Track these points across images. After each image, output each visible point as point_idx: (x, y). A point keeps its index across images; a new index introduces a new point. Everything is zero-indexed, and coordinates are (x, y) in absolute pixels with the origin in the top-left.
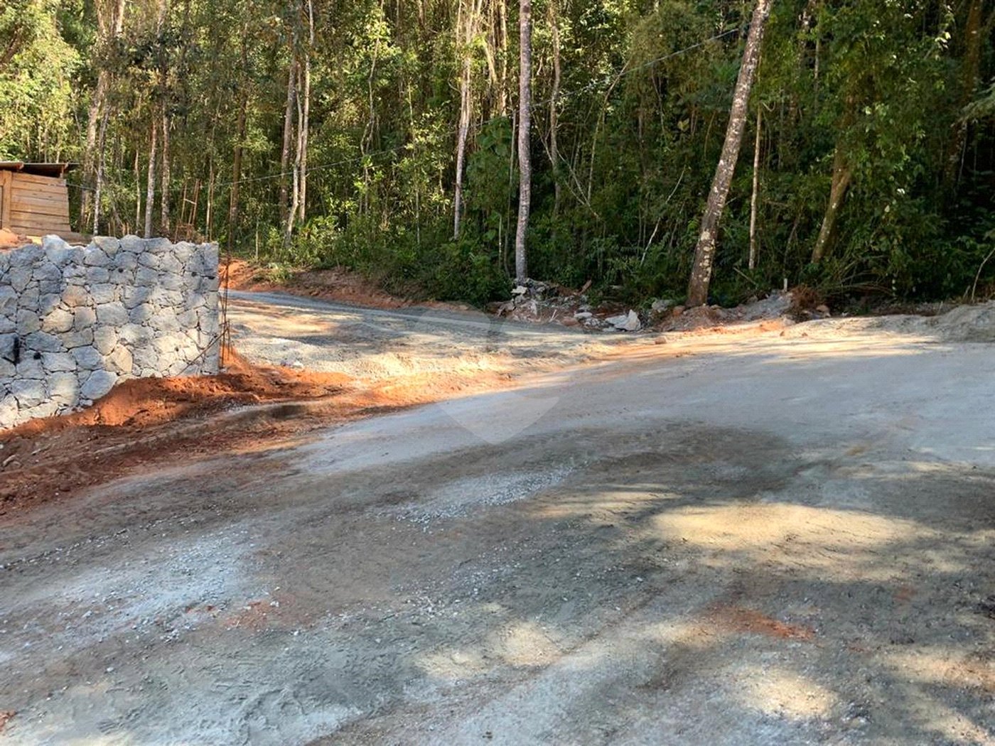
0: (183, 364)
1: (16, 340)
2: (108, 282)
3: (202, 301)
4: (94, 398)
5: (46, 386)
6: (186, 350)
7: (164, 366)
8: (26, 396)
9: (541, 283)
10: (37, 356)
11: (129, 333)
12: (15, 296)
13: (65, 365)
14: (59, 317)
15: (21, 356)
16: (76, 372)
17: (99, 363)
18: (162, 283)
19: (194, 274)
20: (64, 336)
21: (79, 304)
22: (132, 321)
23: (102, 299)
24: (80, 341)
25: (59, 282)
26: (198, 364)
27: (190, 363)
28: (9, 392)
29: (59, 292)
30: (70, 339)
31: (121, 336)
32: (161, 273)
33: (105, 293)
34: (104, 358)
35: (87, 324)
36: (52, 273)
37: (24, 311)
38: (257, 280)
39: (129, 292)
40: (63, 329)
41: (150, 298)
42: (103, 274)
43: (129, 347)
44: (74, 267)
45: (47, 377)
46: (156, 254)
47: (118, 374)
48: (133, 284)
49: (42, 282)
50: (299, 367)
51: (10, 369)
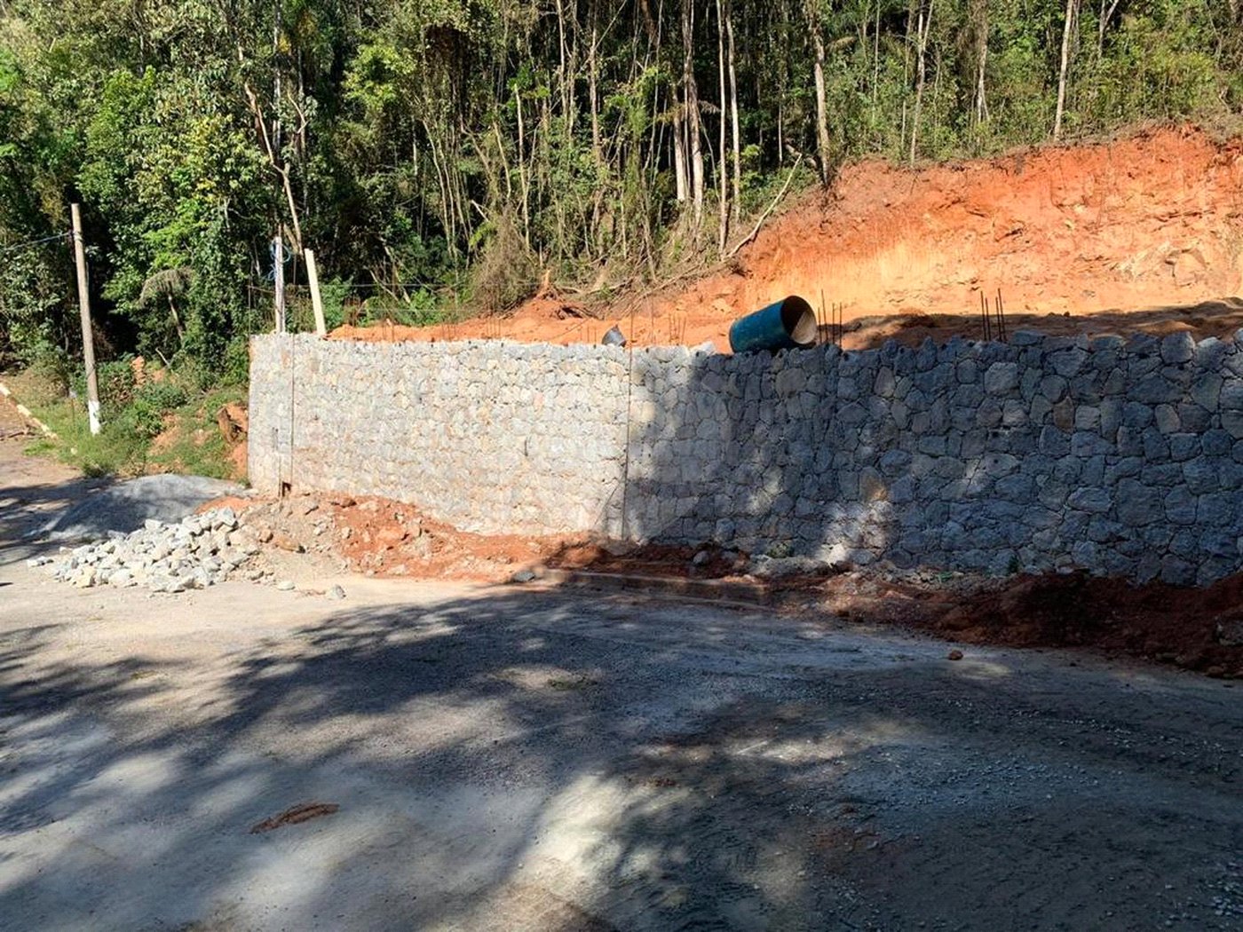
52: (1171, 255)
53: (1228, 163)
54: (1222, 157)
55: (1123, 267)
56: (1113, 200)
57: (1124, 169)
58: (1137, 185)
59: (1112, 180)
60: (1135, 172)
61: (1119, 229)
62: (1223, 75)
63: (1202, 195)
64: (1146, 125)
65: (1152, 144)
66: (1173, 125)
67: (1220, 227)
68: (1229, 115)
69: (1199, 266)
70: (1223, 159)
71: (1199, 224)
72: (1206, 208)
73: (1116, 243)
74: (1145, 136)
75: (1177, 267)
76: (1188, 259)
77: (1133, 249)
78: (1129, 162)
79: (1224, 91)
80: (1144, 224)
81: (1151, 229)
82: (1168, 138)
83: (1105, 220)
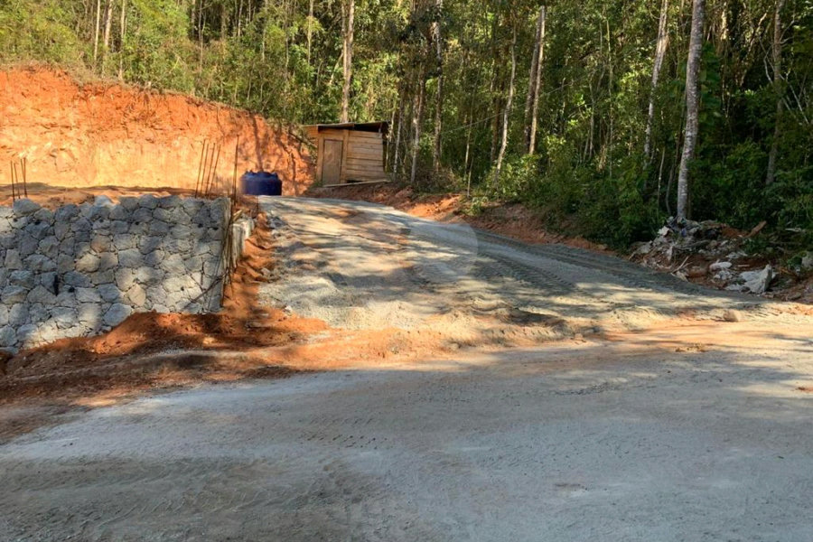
0: (186, 301)
1: (56, 277)
2: (127, 233)
3: (205, 248)
4: (113, 325)
5: (77, 313)
6: (190, 290)
7: (170, 303)
8: (62, 319)
9: (696, 223)
10: (72, 290)
11: (142, 274)
12: (56, 244)
13: (91, 297)
14: (88, 260)
15: (60, 290)
16: (100, 304)
17: (118, 297)
18: (171, 233)
19: (200, 226)
20: (92, 275)
21: (103, 250)
22: (147, 264)
23: (122, 246)
24: (104, 279)
25: (89, 232)
26: (201, 302)
27: (194, 301)
28: (51, 316)
29: (89, 241)
30: (97, 278)
31: (136, 276)
32: (172, 224)
33: (124, 242)
34: (123, 294)
35: (110, 266)
36: (84, 226)
37: (63, 255)
38: (456, 213)
39: (143, 241)
40: (91, 269)
41: (161, 246)
42: (123, 227)
43: (142, 285)
44: (102, 221)
45: (77, 307)
46: (168, 209)
47: (133, 307)
48: (147, 234)
49: (77, 233)
50: (288, 311)
51: (53, 299)
52: (54, 151)
53: (85, 99)
54: (81, 94)
55: (21, 155)
56: (12, 109)
57: (18, 90)
58: (28, 102)
59: (10, 95)
60: (26, 93)
61: (18, 130)
62: (80, 43)
63: (72, 116)
64: (32, 63)
65: (37, 76)
66: (52, 68)
67: (83, 137)
68: (84, 69)
69: (71, 160)
70: (83, 96)
71: (71, 134)
72: (73, 124)
73: (15, 138)
74: (31, 70)
75: (57, 160)
76: (64, 155)
77: (28, 144)
78: (22, 86)
79: (82, 53)
80: (35, 129)
81: (39, 132)
82: (48, 75)
83: (7, 121)
